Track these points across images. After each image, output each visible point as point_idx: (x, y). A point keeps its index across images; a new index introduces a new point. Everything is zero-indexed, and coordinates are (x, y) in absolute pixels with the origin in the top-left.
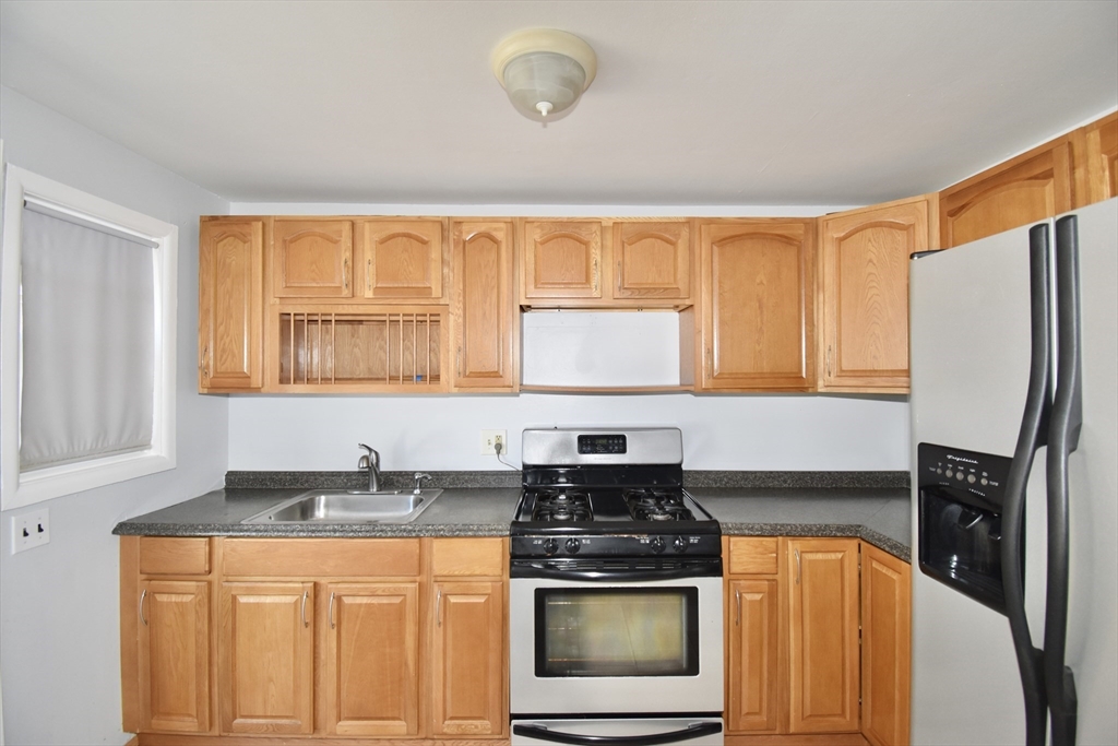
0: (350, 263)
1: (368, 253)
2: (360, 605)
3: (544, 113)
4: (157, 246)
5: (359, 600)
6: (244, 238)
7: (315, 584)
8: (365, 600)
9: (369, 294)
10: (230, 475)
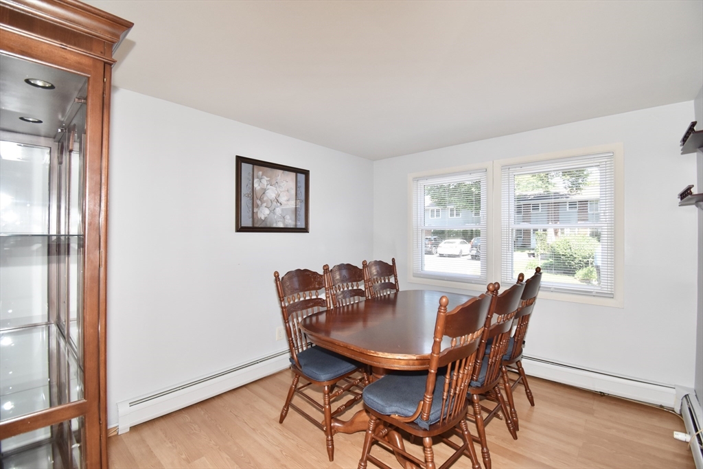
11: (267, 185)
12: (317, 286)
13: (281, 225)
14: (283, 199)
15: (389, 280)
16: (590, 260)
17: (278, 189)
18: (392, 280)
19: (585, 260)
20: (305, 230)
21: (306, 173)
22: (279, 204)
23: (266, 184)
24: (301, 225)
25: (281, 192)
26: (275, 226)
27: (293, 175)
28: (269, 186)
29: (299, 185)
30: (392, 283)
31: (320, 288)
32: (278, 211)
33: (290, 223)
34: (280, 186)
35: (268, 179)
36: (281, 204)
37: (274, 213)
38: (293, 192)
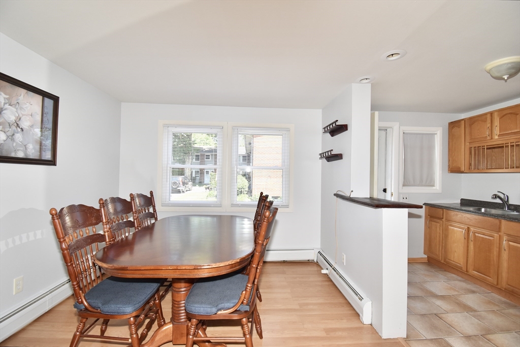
0: (490, 128)
1: (497, 122)
2: (480, 237)
3: (506, 78)
4: (436, 134)
5: (480, 235)
6: (459, 127)
7: (468, 228)
8: (482, 236)
9: (497, 137)
10: (462, 199)
11: (5, 104)
12: (94, 222)
13: (21, 155)
14: (25, 124)
15: (149, 211)
16: (243, 190)
17: (19, 111)
18: (151, 210)
19: (240, 190)
20: (52, 162)
21: (56, 100)
22: (19, 130)
23: (3, 102)
24: (48, 156)
25: (23, 115)
26: (13, 155)
27: (40, 98)
28: (7, 106)
29: (46, 110)
30: (151, 213)
31: (97, 224)
32: (19, 137)
33: (32, 153)
34: (21, 108)
35: (7, 96)
36: (22, 129)
37: (13, 140)
38: (39, 118)
